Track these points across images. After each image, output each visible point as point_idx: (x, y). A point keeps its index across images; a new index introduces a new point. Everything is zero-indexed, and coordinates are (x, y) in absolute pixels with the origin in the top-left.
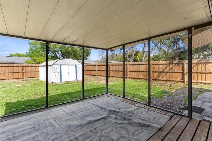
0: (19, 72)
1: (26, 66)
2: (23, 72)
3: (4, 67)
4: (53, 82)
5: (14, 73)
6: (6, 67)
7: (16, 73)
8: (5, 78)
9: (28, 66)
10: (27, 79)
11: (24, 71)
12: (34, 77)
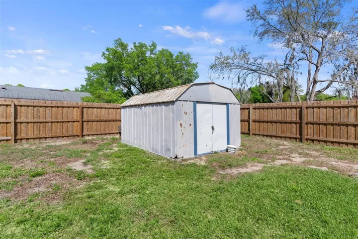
0: (74, 122)
1: (89, 108)
2: (83, 122)
3: (42, 109)
4: (176, 157)
5: (63, 122)
6: (46, 107)
7: (68, 122)
8: (44, 136)
9: (93, 108)
10: (90, 138)
11: (85, 119)
12: (106, 134)
